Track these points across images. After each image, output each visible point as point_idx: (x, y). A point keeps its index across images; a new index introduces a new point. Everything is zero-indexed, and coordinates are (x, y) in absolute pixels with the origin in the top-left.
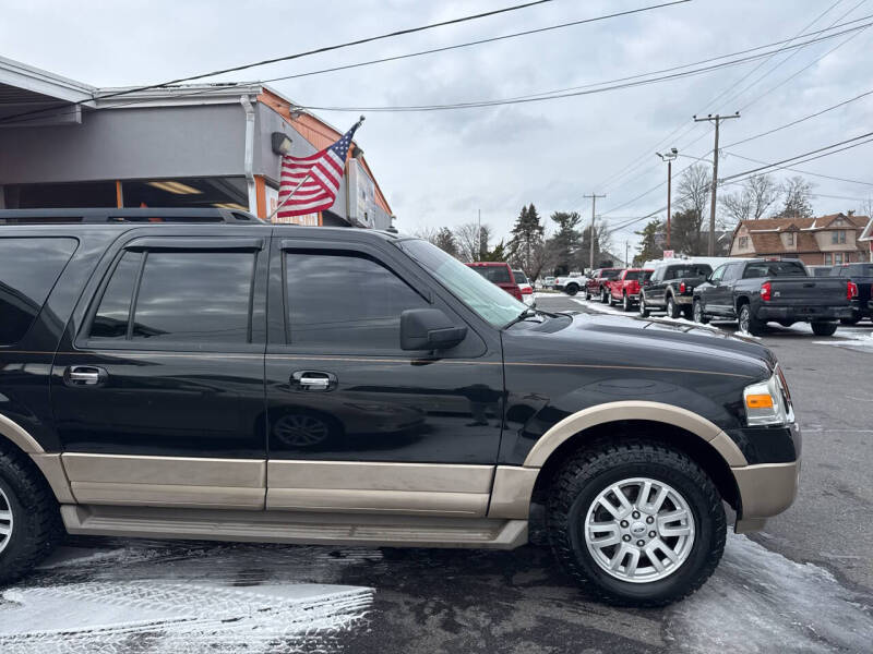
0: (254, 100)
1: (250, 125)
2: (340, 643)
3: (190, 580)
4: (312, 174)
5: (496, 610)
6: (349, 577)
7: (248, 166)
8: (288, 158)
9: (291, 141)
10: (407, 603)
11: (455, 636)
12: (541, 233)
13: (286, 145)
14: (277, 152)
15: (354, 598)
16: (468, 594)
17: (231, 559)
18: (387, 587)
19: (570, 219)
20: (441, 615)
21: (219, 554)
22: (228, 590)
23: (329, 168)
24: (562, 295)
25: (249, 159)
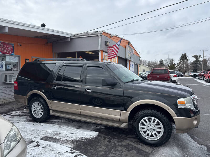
0: (101, 35)
1: (100, 40)
2: (88, 140)
3: (69, 126)
4: (112, 50)
5: (120, 141)
6: (96, 130)
7: (99, 49)
8: (109, 46)
9: (109, 42)
10: (104, 136)
11: (109, 143)
12: (188, 61)
13: (108, 43)
14: (106, 45)
15: (95, 134)
16: (116, 137)
17: (78, 124)
18: (102, 133)
19: (198, 57)
20: (109, 139)
21: (76, 123)
22: (74, 129)
23: (116, 48)
24: (192, 77)
25: (99, 47)
